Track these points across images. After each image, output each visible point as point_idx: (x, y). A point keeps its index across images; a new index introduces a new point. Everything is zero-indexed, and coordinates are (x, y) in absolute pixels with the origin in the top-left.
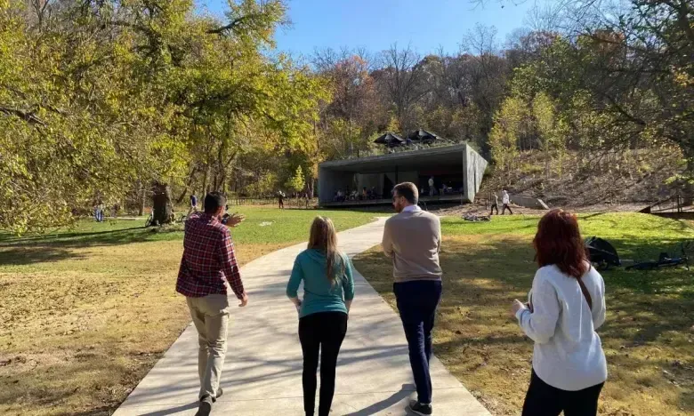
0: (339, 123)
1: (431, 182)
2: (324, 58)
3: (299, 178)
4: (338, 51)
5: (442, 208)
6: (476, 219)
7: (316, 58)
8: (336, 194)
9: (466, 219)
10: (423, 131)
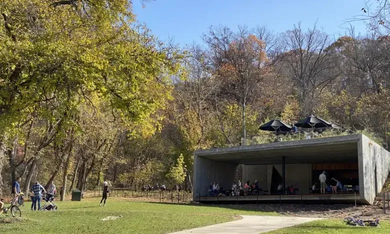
0: (232, 108)
1: (322, 177)
2: (220, 38)
3: (180, 169)
4: (236, 31)
5: (332, 209)
6: (361, 224)
7: (212, 37)
8: (211, 187)
9: (348, 223)
10: (316, 118)
